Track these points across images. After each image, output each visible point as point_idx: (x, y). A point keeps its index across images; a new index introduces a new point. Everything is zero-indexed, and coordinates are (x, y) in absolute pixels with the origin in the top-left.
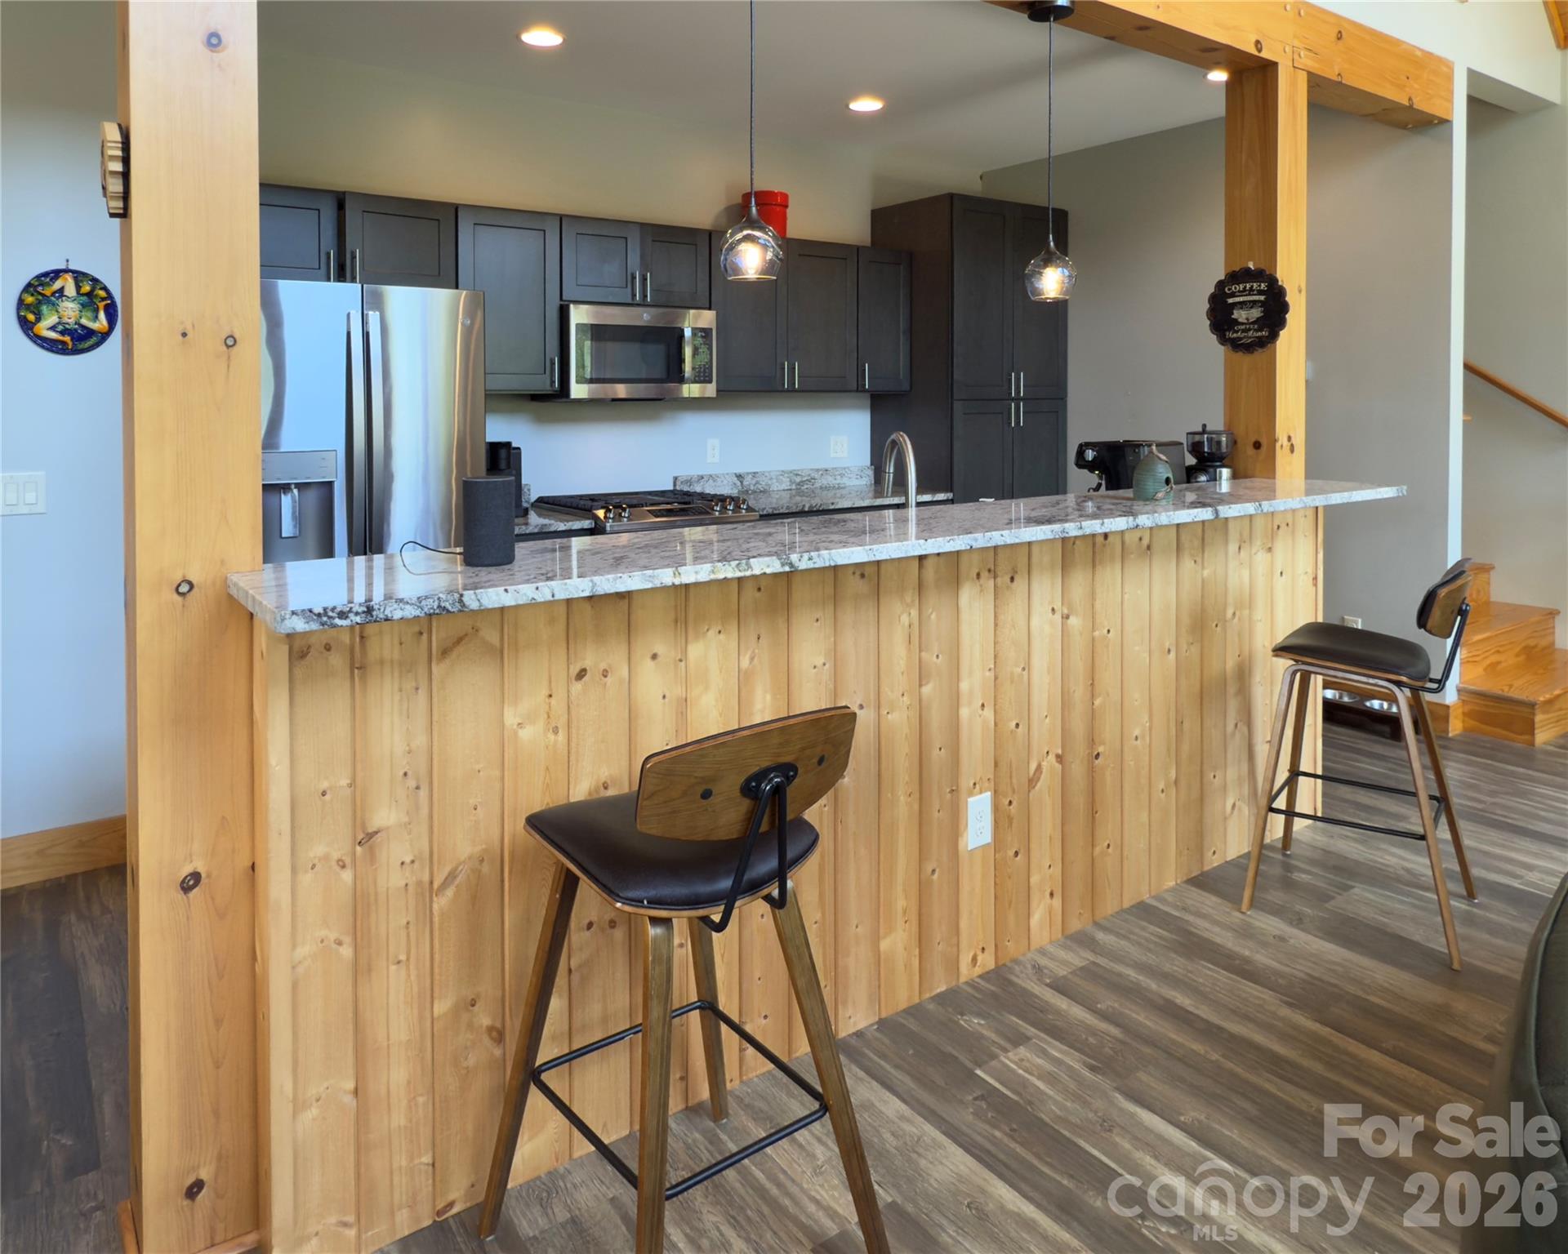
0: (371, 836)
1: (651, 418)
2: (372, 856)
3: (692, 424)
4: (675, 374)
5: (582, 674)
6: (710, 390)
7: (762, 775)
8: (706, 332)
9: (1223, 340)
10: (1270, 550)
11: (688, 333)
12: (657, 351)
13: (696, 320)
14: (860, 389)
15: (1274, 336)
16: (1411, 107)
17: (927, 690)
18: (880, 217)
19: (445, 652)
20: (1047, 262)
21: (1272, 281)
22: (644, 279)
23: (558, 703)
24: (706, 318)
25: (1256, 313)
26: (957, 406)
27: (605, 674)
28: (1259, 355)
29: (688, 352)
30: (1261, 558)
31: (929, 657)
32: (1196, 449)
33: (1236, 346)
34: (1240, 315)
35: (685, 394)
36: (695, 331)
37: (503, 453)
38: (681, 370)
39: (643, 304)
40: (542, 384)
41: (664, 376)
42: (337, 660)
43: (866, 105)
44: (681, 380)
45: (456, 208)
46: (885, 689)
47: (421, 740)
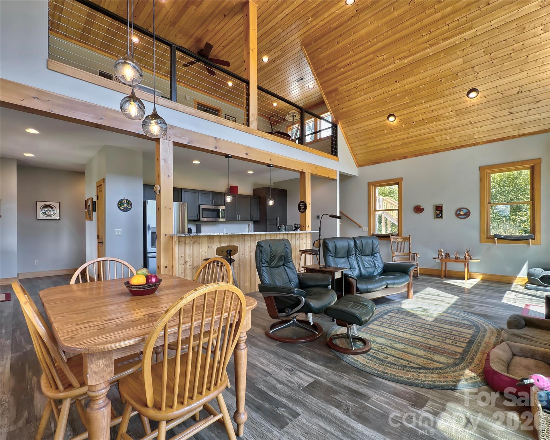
0: (186, 262)
1: (214, 225)
2: (186, 264)
3: (221, 226)
4: (218, 217)
5: (209, 247)
6: (225, 220)
7: (228, 250)
8: (224, 210)
9: (300, 211)
10: (303, 240)
11: (220, 210)
12: (215, 213)
13: (222, 208)
14: (251, 220)
15: (305, 211)
16: (329, 177)
17: (251, 253)
18: (255, 190)
19: (194, 243)
20: (270, 200)
21: (305, 203)
22: (213, 201)
23: (206, 250)
24: (224, 208)
25: (303, 207)
26: (267, 223)
27: (211, 247)
28: (304, 213)
29: (221, 213)
30: (301, 241)
31: (252, 249)
32: (295, 227)
33: (301, 212)
34: (302, 208)
35: (220, 220)
36: (222, 210)
37: (189, 229)
38: (220, 217)
39: (213, 205)
40: (196, 218)
41: (216, 217)
42: (183, 243)
43: (251, 172)
44: (220, 218)
45: (181, 189)
46: (246, 253)
47: (191, 252)
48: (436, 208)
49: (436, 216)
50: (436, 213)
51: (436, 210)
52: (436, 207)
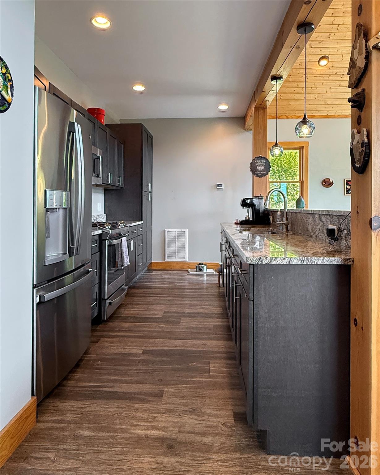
9: (254, 174)
15: (267, 174)
21: (267, 160)
25: (263, 168)
26: (143, 192)
28: (263, 178)
33: (257, 175)
34: (259, 168)
48: (347, 183)
49: (347, 192)
50: (347, 188)
51: (347, 185)
52: (347, 181)
